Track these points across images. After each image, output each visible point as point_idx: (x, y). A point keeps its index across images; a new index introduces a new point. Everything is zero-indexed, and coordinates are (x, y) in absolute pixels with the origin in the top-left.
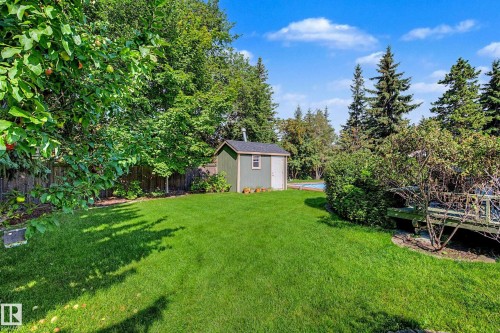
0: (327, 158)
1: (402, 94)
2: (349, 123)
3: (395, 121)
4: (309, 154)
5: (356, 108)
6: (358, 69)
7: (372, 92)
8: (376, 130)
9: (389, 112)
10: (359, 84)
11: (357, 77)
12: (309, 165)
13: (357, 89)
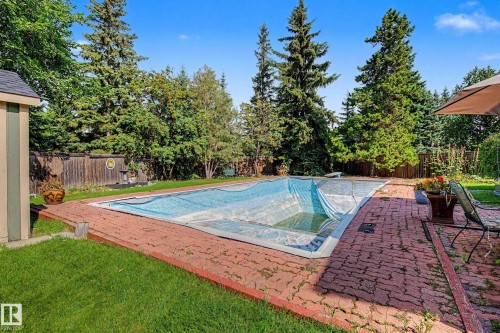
0: (221, 144)
1: (318, 61)
2: (254, 100)
3: (311, 95)
4: (189, 136)
5: (261, 82)
6: (264, 30)
7: (283, 56)
8: (288, 108)
9: (303, 85)
10: (265, 50)
11: (263, 40)
12: (189, 155)
13: (263, 56)
